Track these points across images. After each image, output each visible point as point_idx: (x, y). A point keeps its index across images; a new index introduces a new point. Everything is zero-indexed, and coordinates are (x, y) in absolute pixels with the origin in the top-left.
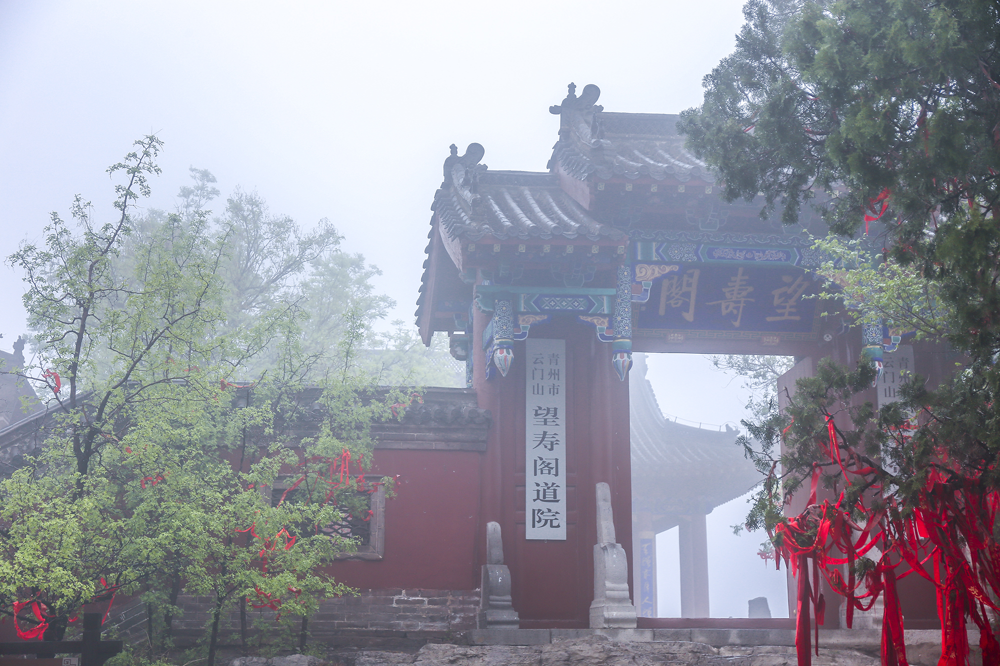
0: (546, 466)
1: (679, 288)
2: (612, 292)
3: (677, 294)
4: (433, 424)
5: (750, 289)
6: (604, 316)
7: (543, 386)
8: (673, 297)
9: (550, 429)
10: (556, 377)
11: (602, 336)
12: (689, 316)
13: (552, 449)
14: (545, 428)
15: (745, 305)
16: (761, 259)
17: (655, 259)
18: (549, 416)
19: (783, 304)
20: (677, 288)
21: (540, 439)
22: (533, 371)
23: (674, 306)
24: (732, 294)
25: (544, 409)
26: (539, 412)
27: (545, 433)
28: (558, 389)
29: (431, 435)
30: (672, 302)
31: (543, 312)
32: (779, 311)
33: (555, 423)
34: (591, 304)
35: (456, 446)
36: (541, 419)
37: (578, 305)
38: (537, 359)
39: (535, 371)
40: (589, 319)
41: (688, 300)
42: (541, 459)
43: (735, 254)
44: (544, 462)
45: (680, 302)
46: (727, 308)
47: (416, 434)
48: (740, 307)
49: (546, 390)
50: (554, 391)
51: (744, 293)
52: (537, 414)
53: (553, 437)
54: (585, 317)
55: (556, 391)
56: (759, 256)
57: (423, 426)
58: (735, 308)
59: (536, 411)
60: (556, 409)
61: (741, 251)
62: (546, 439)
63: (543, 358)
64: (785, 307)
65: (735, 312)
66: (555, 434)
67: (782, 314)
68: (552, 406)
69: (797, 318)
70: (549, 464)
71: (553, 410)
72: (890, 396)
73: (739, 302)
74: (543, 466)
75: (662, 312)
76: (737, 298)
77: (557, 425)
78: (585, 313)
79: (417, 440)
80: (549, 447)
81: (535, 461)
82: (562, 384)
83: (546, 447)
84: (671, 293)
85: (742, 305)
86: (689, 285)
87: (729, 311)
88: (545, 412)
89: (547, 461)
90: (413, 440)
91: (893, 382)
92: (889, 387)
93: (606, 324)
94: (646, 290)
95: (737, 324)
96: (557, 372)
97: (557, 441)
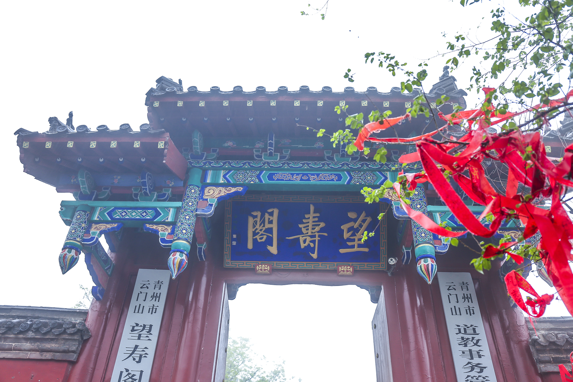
0: (130, 378)
1: (262, 225)
2: (179, 204)
3: (261, 230)
4: (31, 334)
5: (322, 225)
6: (168, 224)
7: (144, 306)
8: (258, 233)
9: (142, 344)
10: (157, 299)
11: (163, 240)
12: (273, 249)
13: (139, 362)
14: (138, 342)
15: (319, 239)
16: (316, 180)
17: (221, 181)
18: (144, 332)
19: (352, 238)
20: (260, 225)
21: (131, 352)
22: (139, 294)
23: (259, 241)
24: (307, 229)
25: (141, 326)
26: (136, 328)
27: (136, 347)
28: (156, 309)
29: (27, 345)
30: (258, 237)
31: (114, 221)
32: (349, 244)
33: (148, 338)
34: (158, 214)
35: (48, 356)
36: (136, 334)
37: (146, 215)
38: (144, 285)
39: (140, 294)
40: (154, 227)
41: (271, 235)
42: (127, 370)
43: (293, 177)
44: (129, 374)
45: (265, 237)
46: (305, 242)
47: (14, 344)
48: (315, 240)
49: (146, 310)
50: (153, 310)
51: (317, 229)
52: (133, 330)
53: (143, 351)
54: (151, 225)
55: (154, 311)
56: (314, 177)
57: (21, 336)
58: (311, 242)
59: (133, 327)
60: (151, 326)
61: (298, 174)
62: (136, 352)
63: (149, 284)
64: (354, 240)
65: (312, 245)
66: (146, 348)
67: (353, 247)
68: (148, 323)
69: (366, 250)
70: (134, 375)
71: (149, 326)
72: (456, 314)
73: (314, 236)
74: (128, 377)
75: (250, 246)
76: (312, 233)
77: (149, 340)
78: (151, 221)
79: (15, 350)
80: (137, 359)
81: (121, 372)
82: (161, 305)
83: (134, 359)
84: (257, 229)
85: (317, 239)
86: (271, 222)
87: (306, 244)
88: (142, 328)
89: (133, 373)
90: (10, 350)
91: (458, 302)
92: (455, 307)
93: (169, 231)
94: (211, 205)
95: (315, 256)
96: (158, 295)
97: (146, 354)
